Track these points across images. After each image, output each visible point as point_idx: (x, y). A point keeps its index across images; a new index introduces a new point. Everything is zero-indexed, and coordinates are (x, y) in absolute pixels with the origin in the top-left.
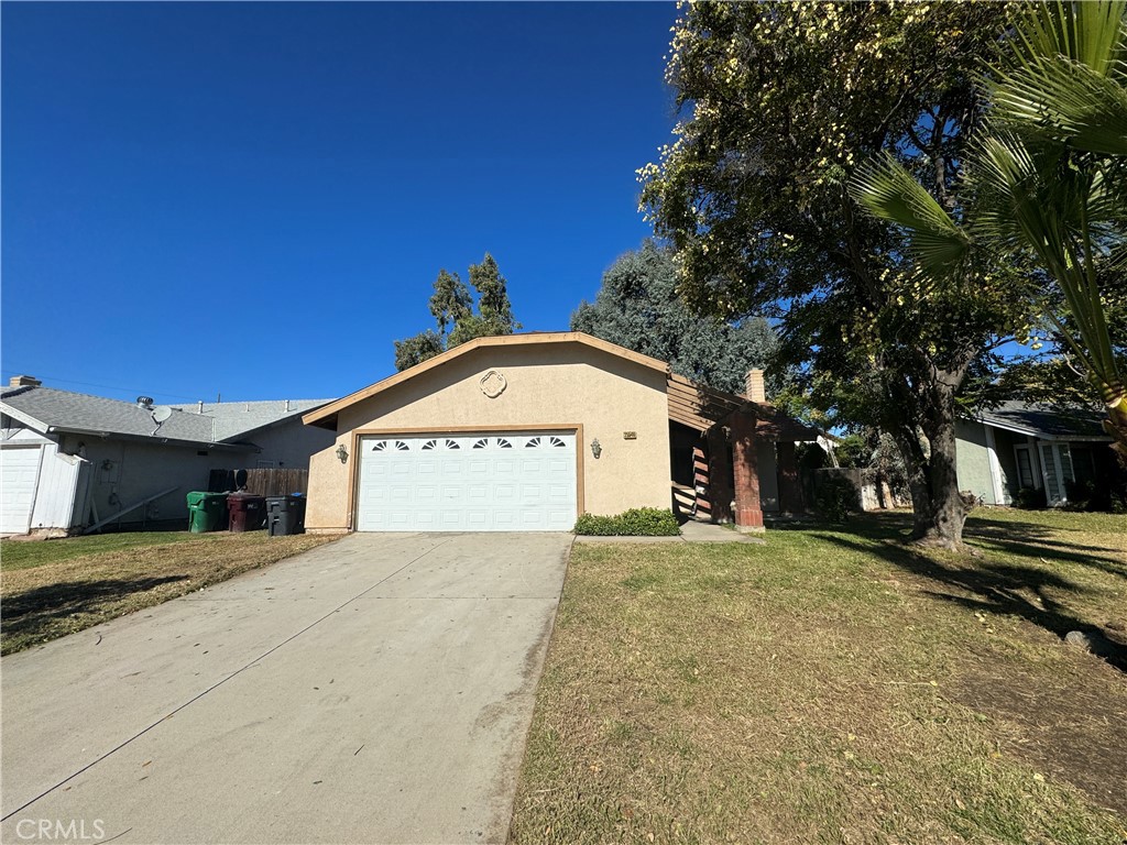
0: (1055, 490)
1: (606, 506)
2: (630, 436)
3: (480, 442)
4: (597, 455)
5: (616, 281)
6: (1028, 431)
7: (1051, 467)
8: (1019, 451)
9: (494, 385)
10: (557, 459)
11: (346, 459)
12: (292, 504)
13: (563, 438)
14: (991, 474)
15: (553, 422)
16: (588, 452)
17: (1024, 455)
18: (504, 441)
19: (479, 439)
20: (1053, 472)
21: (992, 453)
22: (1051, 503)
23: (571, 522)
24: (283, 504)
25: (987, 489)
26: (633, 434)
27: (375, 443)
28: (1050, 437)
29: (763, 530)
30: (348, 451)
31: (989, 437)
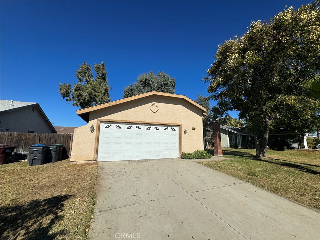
0: (239, 145)
1: (188, 150)
2: (194, 129)
3: (149, 127)
4: (185, 134)
5: (142, 81)
6: (236, 132)
7: (239, 140)
8: (231, 136)
9: (154, 108)
10: (173, 134)
11: (93, 131)
12: (45, 150)
13: (175, 128)
14: (227, 141)
15: (173, 123)
16: (183, 133)
17: (232, 137)
18: (157, 128)
19: (148, 126)
20: (240, 141)
21: (228, 136)
22: (238, 147)
23: (178, 155)
24: (41, 150)
25: (226, 144)
26: (195, 128)
27: (106, 125)
28: (240, 134)
29: (222, 155)
30: (95, 128)
31: (227, 133)
